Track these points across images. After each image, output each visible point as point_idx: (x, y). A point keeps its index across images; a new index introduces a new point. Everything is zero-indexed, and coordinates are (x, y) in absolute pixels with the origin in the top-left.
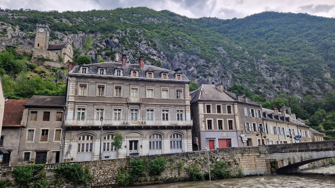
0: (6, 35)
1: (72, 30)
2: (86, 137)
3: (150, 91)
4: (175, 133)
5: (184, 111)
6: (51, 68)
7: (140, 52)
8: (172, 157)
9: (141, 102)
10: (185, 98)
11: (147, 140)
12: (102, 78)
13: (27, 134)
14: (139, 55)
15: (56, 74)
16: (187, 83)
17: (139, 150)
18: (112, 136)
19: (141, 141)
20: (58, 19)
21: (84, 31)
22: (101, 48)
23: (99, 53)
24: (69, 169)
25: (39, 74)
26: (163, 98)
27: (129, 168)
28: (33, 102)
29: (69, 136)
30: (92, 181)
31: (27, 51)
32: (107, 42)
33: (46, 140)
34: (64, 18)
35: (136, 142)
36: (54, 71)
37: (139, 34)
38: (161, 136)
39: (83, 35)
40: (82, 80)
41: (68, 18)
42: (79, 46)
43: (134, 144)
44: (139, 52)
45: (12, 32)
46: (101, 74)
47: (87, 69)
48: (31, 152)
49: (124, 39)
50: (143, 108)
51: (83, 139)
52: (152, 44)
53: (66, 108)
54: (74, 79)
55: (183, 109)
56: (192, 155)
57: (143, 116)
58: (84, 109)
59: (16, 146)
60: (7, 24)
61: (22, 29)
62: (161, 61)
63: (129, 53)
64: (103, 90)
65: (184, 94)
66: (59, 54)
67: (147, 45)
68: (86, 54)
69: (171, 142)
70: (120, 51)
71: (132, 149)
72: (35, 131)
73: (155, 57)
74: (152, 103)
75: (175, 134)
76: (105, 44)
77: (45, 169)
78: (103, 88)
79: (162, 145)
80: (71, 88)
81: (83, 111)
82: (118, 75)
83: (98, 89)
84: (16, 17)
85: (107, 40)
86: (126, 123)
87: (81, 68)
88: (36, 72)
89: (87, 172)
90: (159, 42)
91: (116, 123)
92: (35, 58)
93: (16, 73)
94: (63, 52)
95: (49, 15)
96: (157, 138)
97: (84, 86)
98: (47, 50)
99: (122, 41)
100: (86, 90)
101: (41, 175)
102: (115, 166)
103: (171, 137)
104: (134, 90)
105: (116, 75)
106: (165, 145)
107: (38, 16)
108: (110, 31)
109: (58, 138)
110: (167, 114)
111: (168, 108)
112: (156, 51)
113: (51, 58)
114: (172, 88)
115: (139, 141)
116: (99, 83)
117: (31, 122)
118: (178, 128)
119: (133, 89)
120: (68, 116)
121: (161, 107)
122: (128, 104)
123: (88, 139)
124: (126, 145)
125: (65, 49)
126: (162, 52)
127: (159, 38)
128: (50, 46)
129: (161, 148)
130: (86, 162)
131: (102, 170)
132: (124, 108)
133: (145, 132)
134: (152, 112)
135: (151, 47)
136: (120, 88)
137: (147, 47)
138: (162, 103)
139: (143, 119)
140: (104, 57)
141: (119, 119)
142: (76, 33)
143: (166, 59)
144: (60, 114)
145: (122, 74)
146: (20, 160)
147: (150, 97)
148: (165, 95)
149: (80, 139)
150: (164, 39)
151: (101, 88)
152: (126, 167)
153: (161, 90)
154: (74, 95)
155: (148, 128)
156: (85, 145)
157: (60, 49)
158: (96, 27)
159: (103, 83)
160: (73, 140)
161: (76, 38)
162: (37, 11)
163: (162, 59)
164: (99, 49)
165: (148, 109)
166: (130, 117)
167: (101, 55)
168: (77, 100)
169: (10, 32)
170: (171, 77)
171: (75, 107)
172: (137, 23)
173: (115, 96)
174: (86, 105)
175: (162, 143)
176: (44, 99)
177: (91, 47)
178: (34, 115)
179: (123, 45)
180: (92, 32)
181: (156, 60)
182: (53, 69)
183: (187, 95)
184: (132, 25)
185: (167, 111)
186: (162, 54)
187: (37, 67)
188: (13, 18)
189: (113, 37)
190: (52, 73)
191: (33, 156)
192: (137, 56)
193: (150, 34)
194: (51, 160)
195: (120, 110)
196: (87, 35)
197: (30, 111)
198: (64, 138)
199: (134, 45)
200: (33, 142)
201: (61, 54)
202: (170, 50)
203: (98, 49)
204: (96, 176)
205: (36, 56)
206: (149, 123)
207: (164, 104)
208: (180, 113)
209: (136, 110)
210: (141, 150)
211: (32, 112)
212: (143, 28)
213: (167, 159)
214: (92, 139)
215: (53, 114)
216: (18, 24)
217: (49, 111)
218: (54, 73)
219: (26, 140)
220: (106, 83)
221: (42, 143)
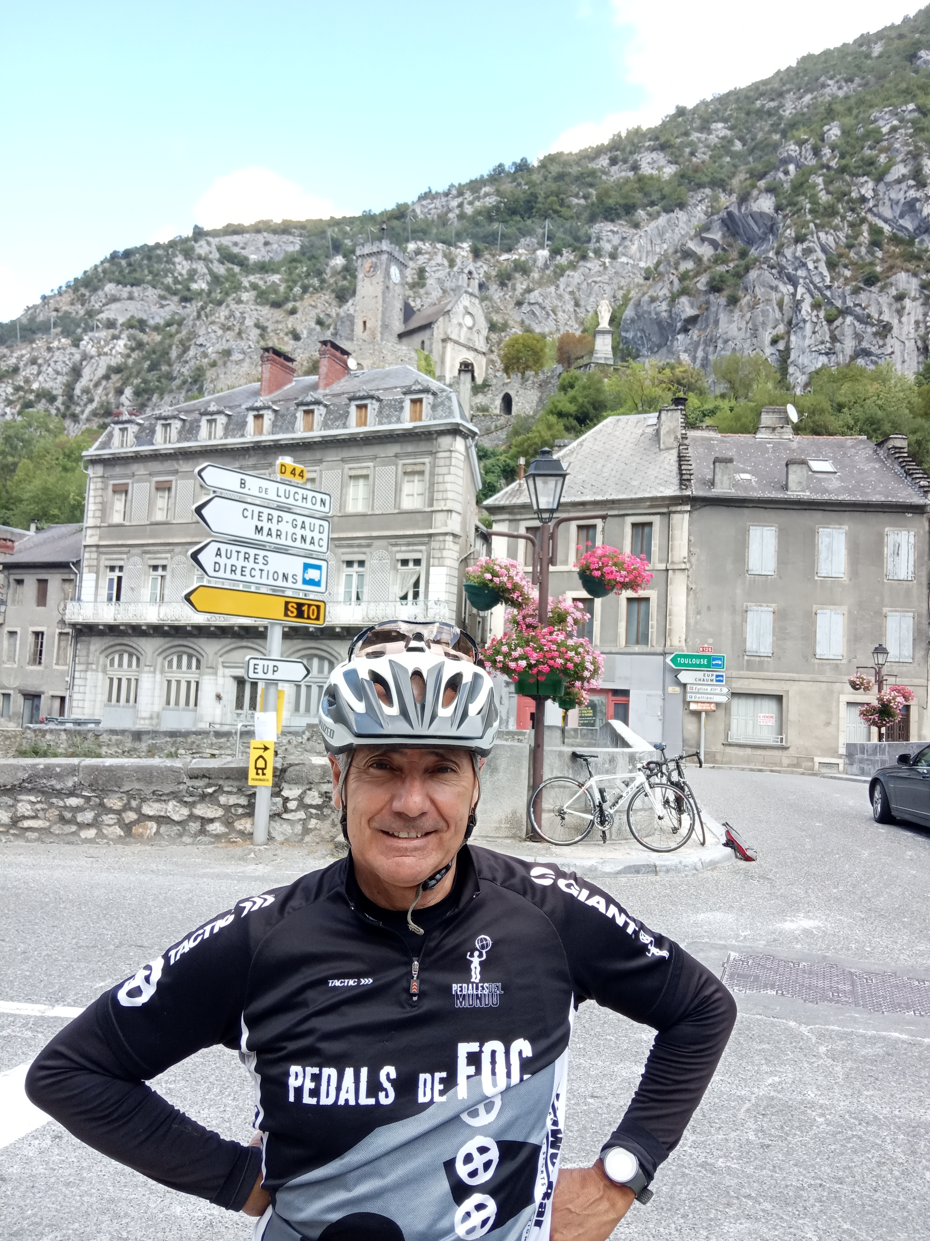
2: (126, 658)
13: (4, 643)
16: (447, 432)
22: (699, 261)
23: (685, 286)
26: (350, 509)
29: (87, 653)
33: (40, 662)
35: (254, 685)
37: (890, 132)
40: (118, 470)
43: (247, 691)
45: (443, 274)
46: (164, 441)
47: (130, 430)
48: (11, 692)
49: (803, 184)
53: (79, 568)
54: (99, 470)
55: (422, 552)
58: (122, 569)
60: (430, 249)
63: (809, 252)
64: (171, 499)
65: (432, 485)
72: (19, 636)
76: (719, 236)
78: (169, 490)
81: (120, 575)
82: (209, 438)
83: (155, 496)
84: (469, 210)
94: (439, 334)
96: (321, 671)
98: (393, 338)
99: (792, 196)
100: (128, 504)
105: (201, 441)
109: (62, 658)
111: (364, 550)
114: (385, 462)
116: (159, 473)
117: (13, 611)
120: (84, 591)
121: (342, 551)
123: (130, 664)
124: (219, 690)
125: (447, 319)
148: (359, 499)
149: (113, 662)
151: (166, 490)
153: (346, 477)
154: (98, 522)
156: (124, 684)
157: (432, 325)
159: (165, 474)
160: (94, 667)
164: (692, 265)
167: (690, 294)
168: (105, 539)
169: (438, 274)
170: (388, 416)
171: (99, 561)
174: (121, 553)
179: (789, 222)
185: (362, 564)
189: (755, 192)
191: (16, 704)
192: (853, 257)
197: (12, 578)
198: (74, 660)
199: (849, 201)
200: (16, 665)
203: (687, 266)
208: (411, 570)
214: (138, 663)
215: (55, 585)
217: (47, 577)
219: (5, 658)
220: (176, 472)
221: (32, 671)
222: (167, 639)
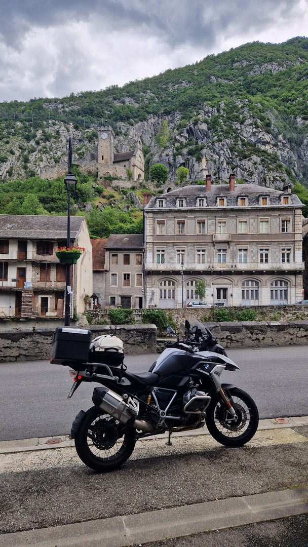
0: (60, 140)
1: (139, 116)
2: (167, 282)
3: (243, 224)
4: (277, 279)
5: (292, 250)
6: (120, 190)
7: (242, 141)
8: (264, 310)
9: (230, 240)
10: (294, 230)
11: (238, 287)
12: (181, 211)
13: (111, 278)
14: (240, 147)
15: (127, 197)
16: (298, 208)
17: (229, 299)
18: (196, 283)
19: (231, 289)
20: (119, 99)
21: (156, 114)
22: (181, 143)
23: (178, 152)
24: (154, 315)
25: (108, 199)
26: (261, 232)
27: (213, 318)
28: (112, 243)
29: (150, 281)
30: (175, 328)
31: (91, 169)
32: (190, 131)
33: (128, 285)
34: (127, 96)
35: (225, 290)
36: (124, 193)
37: (241, 108)
38: (257, 283)
39: (154, 121)
40: (159, 215)
41: (132, 96)
42: (150, 140)
43: (222, 292)
44: (240, 143)
45: (66, 134)
46: (180, 206)
47: (164, 201)
48: (116, 296)
49: (216, 121)
50: (233, 247)
51: (165, 285)
52: (263, 123)
53: (145, 250)
54: (151, 215)
55: (291, 246)
56: (291, 309)
57: (233, 258)
58: (163, 251)
59: (103, 290)
60: (58, 123)
61: (76, 128)
62: (279, 153)
63: (223, 145)
64: (183, 227)
65: (294, 225)
66: (127, 166)
67: (254, 126)
68: (161, 156)
69: (272, 291)
70: (210, 144)
71: (220, 298)
72: (117, 275)
73: (268, 147)
74: (246, 239)
75: (279, 280)
76: (187, 135)
77: (134, 313)
78: (183, 223)
79: (260, 295)
80: (148, 226)
81: (163, 253)
82: (200, 206)
83: (177, 225)
84: (67, 110)
85: (190, 128)
86: (211, 267)
87: (158, 200)
88: (104, 197)
89: (170, 319)
90: (277, 117)
91: (200, 267)
92: (101, 178)
93: (85, 201)
94: (132, 164)
95: (106, 96)
96: (252, 285)
97: (161, 223)
98: (112, 163)
99: (213, 125)
100: (164, 228)
101: (131, 319)
102: (198, 316)
103: (272, 285)
104: (222, 223)
105: (197, 207)
106: (263, 295)
107: (93, 102)
108: (195, 106)
109: (139, 283)
110: (266, 255)
111: (268, 245)
112: (270, 136)
113: (119, 176)
114: (275, 217)
115: (229, 289)
116: (178, 217)
117: (113, 266)
118: (282, 273)
119: (220, 222)
120: (147, 259)
121: (259, 246)
122: (214, 243)
123: (169, 285)
124: (212, 293)
125: (134, 157)
126: (280, 137)
127: (277, 109)
128: (115, 156)
129: (257, 298)
130: (169, 309)
131: (185, 318)
132: (210, 249)
133: (236, 278)
134: (245, 252)
135: (261, 129)
136: (204, 223)
137: (254, 130)
138: (259, 239)
139: (233, 261)
140: (186, 157)
141: (203, 262)
142: (145, 119)
143: (287, 147)
144: (140, 257)
145: (205, 204)
146: (107, 304)
147: (243, 232)
148: (264, 229)
149: (161, 284)
150: (286, 109)
151: (181, 223)
152: (210, 318)
153: (259, 221)
154: (152, 234)
155: (239, 273)
156: (167, 291)
157: (128, 160)
158: (172, 103)
159: (183, 217)
160: (155, 286)
161: (146, 128)
162: (90, 93)
163: (281, 149)
164: (179, 144)
165: (241, 248)
166: (216, 259)
167: (181, 155)
168: (155, 240)
169: (64, 134)
170: (274, 202)
171: (153, 248)
172: (239, 81)
173: (197, 233)
174: (164, 245)
175: (260, 292)
176: (122, 239)
177: (167, 144)
178: (115, 258)
179: (214, 134)
180: (167, 113)
181: (270, 151)
182: (122, 191)
183: (298, 226)
184: (231, 86)
185: (267, 250)
186: (282, 139)
187: (105, 189)
188: (64, 112)
189: (199, 122)
190: (122, 196)
191: (118, 301)
192: (237, 149)
193: (259, 105)
194: (135, 306)
195: (203, 251)
196: (160, 120)
197: (111, 254)
198: (145, 284)
199: (233, 129)
200: (117, 286)
201: (129, 167)
202: (296, 128)
203: (177, 144)
204: (179, 323)
205: (102, 175)
206: (242, 267)
207: (263, 241)
208: (286, 252)
209: (225, 250)
210: (231, 300)
211: (113, 255)
212: (249, 95)
213: (258, 312)
214: (173, 284)
215: (133, 256)
216: (71, 119)
217: (128, 253)
218: (125, 196)
219: (111, 284)
220: (186, 217)
221: (125, 288)
222: (188, 276)
